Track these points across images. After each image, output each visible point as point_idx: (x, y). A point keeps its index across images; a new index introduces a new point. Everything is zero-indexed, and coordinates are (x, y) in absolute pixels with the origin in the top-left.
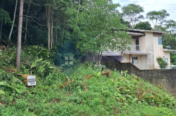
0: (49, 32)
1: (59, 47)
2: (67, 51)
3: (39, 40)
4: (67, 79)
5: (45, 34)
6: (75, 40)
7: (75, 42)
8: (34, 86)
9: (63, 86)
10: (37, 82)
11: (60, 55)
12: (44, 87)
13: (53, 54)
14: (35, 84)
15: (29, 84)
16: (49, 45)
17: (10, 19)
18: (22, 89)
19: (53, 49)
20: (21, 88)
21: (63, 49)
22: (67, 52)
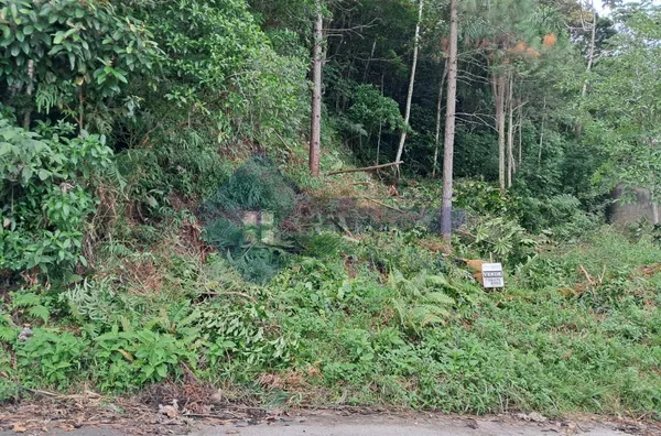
0: (502, 141)
1: (531, 179)
2: (554, 189)
3: (472, 164)
4: (584, 274)
5: (486, 145)
6: (578, 157)
7: (578, 162)
8: (499, 289)
9: (574, 292)
10: (505, 280)
11: (536, 202)
12: (523, 293)
13: (515, 200)
14: (502, 285)
15: (487, 284)
16: (502, 177)
17: (400, 117)
18: (476, 295)
19: (515, 186)
20: (473, 292)
21: (541, 185)
22: (555, 194)
